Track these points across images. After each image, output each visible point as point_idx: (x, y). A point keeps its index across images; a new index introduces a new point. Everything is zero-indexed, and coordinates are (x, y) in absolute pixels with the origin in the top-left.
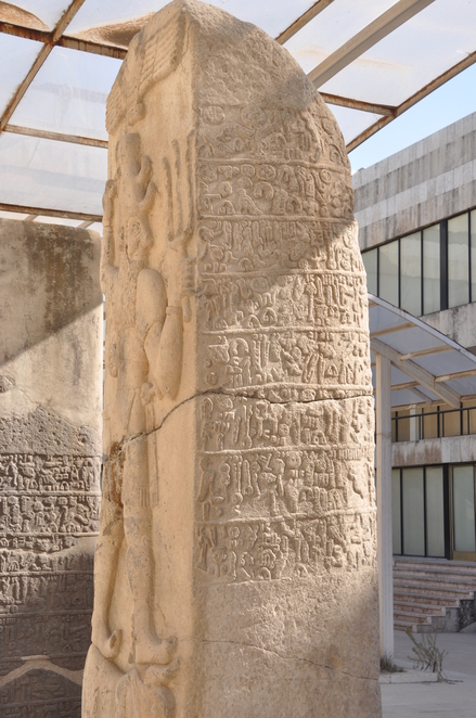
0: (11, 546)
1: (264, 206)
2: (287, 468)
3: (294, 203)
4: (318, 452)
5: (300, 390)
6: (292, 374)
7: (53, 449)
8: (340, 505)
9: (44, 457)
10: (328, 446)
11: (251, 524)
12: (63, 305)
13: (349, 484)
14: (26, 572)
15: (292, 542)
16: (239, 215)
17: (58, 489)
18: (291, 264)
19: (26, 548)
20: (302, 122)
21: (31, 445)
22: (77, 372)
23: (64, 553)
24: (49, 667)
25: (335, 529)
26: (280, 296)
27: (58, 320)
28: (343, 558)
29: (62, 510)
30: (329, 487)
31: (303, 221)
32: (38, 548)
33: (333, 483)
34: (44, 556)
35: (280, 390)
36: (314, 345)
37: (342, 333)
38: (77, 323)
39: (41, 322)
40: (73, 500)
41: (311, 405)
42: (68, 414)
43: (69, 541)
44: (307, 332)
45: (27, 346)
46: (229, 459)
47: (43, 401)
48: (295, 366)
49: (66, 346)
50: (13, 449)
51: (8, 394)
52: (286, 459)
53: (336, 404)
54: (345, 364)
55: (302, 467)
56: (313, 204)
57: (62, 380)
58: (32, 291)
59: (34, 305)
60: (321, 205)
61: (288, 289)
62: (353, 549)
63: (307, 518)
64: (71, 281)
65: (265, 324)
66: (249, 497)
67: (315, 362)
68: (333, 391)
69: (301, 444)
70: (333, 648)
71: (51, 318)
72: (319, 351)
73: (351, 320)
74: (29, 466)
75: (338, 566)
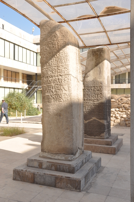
0: (90, 101)
1: (49, 48)
2: (52, 87)
3: (53, 46)
4: (57, 84)
5: (54, 75)
6: (53, 73)
7: (96, 85)
8: (61, 92)
9: (94, 87)
10: (59, 83)
11: (48, 95)
12: (98, 62)
13: (63, 89)
14: (92, 105)
15: (54, 98)
16: (45, 51)
17: (97, 92)
18: (53, 56)
19: (92, 101)
20: (55, 33)
21: (92, 85)
22: (100, 72)
23: (98, 102)
24: (96, 119)
25: (60, 96)
26: (51, 62)
27: (97, 64)
28: (62, 100)
29: (98, 95)
30: (59, 90)
31: (55, 49)
32: (94, 101)
33: (60, 89)
34: (95, 102)
35: (51, 76)
36: (57, 68)
37: (62, 65)
38: (100, 64)
39: (94, 65)
40: (99, 94)
41: (56, 78)
42: (98, 80)
43: (99, 100)
44: (56, 66)
45: (92, 69)
46: (45, 86)
47: (94, 78)
48: (54, 72)
49: (98, 68)
50: (90, 86)
51: (89, 77)
52: (52, 86)
53: (60, 77)
54: (62, 70)
55: (55, 87)
56: (57, 46)
57: (98, 74)
58: (93, 60)
59: (93, 62)
60: (58, 46)
61: (53, 60)
62: (64, 99)
63: (55, 95)
64: (99, 57)
65: (49, 66)
66: (48, 92)
67: (57, 71)
68: (60, 75)
69: (54, 83)
70: (60, 113)
71: (96, 64)
72: (58, 69)
73: (64, 63)
74: (92, 89)
75: (61, 101)
